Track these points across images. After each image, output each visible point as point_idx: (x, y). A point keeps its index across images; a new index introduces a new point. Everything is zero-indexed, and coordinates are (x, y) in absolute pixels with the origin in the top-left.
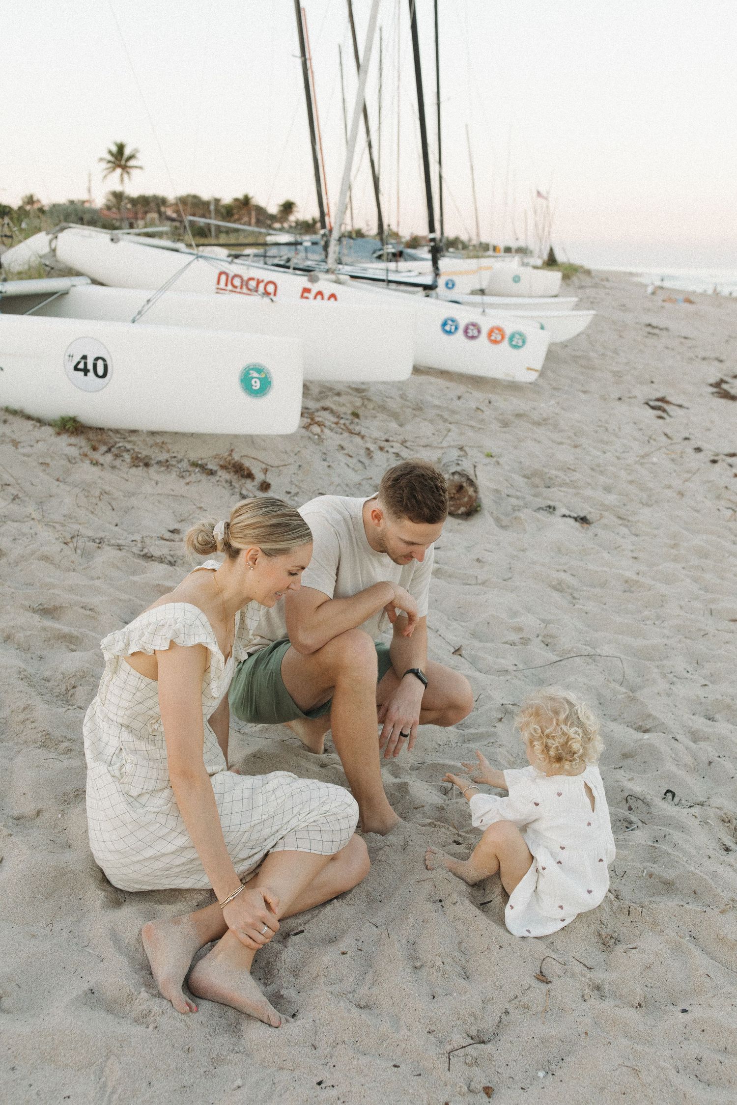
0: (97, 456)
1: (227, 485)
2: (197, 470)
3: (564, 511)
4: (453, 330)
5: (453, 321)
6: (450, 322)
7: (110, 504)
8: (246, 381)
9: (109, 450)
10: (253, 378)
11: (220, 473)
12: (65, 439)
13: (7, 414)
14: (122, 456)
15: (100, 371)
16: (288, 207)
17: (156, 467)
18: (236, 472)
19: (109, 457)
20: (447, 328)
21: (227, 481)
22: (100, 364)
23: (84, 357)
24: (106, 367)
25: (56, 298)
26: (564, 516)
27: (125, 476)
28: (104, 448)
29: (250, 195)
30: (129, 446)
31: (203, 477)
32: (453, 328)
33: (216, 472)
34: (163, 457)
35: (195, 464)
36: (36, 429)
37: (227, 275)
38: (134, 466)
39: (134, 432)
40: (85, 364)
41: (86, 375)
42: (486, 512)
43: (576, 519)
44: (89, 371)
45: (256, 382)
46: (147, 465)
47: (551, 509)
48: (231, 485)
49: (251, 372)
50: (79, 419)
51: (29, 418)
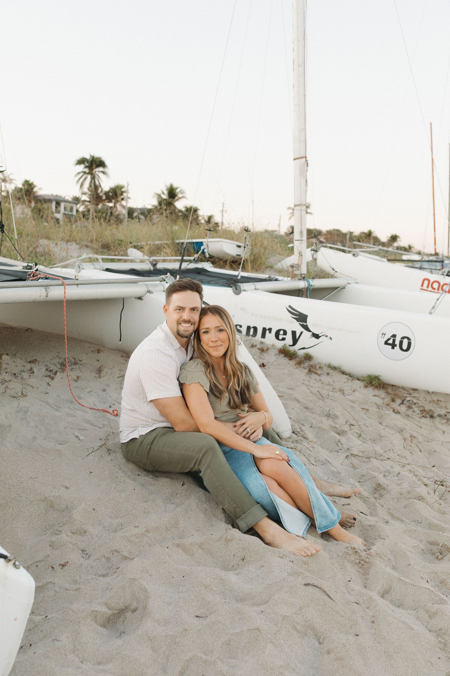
0: (395, 405)
7: (418, 446)
9: (402, 403)
12: (370, 392)
13: (329, 369)
15: (405, 347)
16: (394, 238)
19: (403, 408)
22: (405, 342)
23: (394, 336)
24: (409, 344)
25: (337, 291)
28: (399, 401)
29: (372, 231)
34: (443, 412)
36: (349, 381)
37: (429, 281)
39: (415, 390)
40: (394, 341)
41: (393, 348)
44: (396, 345)
46: (432, 417)
50: (380, 378)
51: (343, 373)
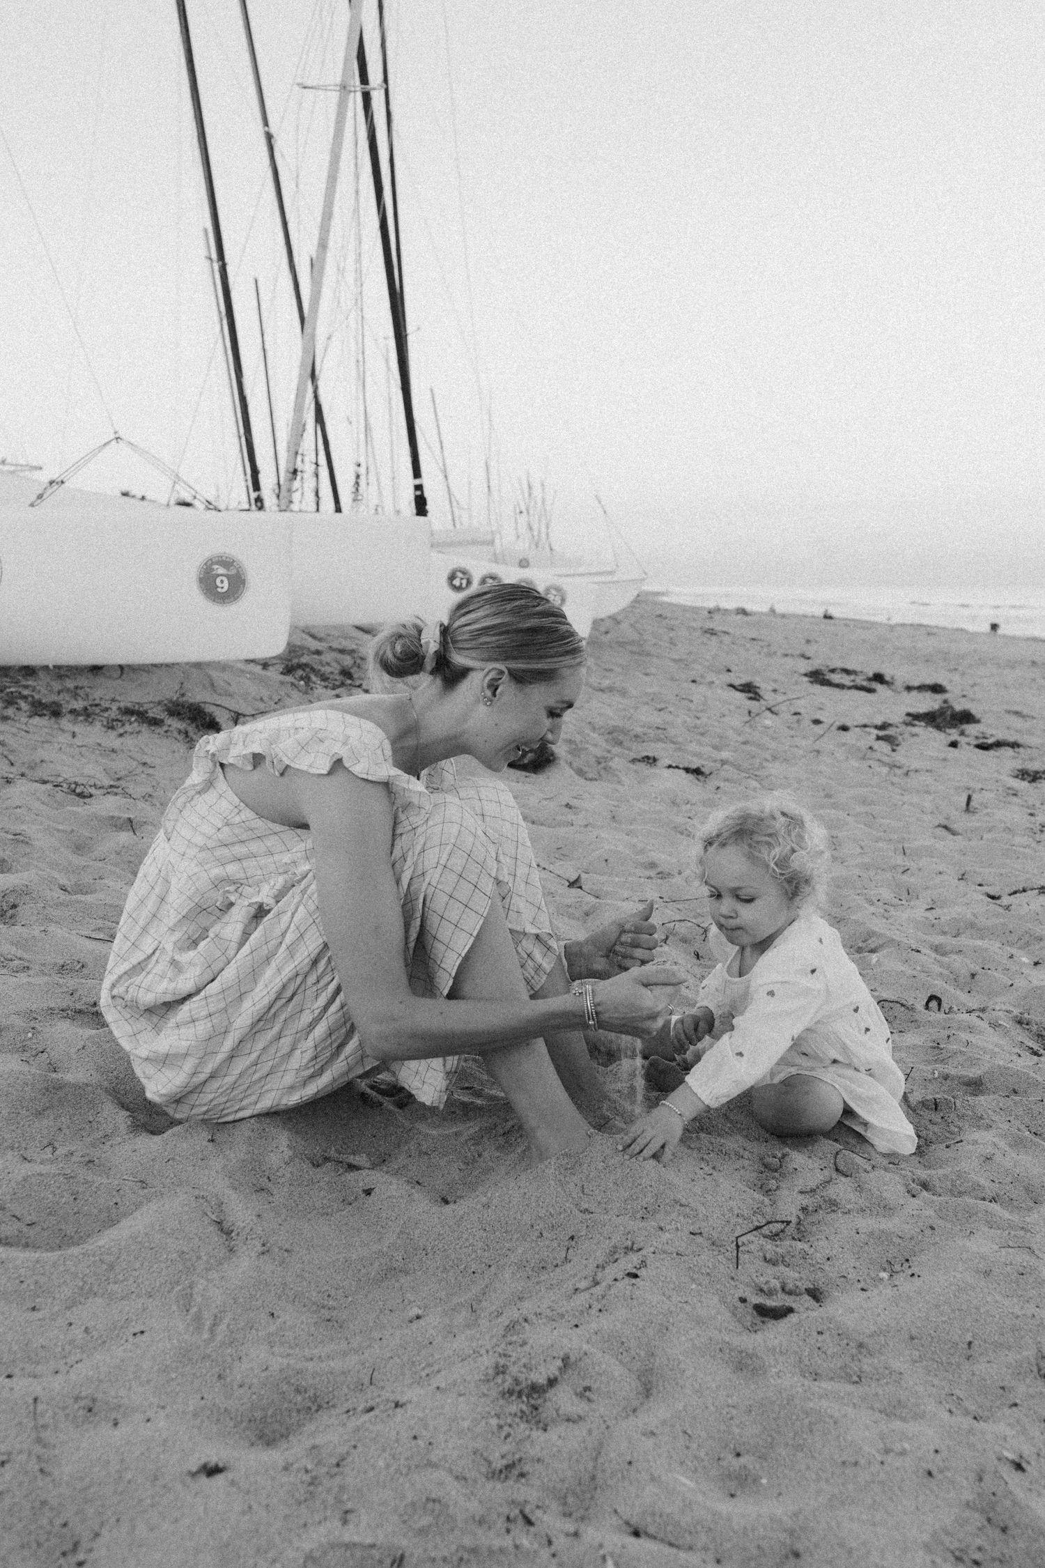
1: (181, 737)
2: (133, 719)
3: (668, 762)
4: (464, 585)
5: (464, 573)
6: (460, 575)
8: (207, 582)
10: (218, 575)
11: (169, 721)
14: (17, 703)
17: (68, 716)
18: (193, 719)
20: (457, 582)
21: (180, 732)
26: (670, 766)
27: (24, 727)
30: (25, 692)
31: (144, 728)
32: (464, 582)
33: (162, 721)
35: (128, 712)
38: (36, 714)
42: (562, 762)
43: (687, 770)
45: (222, 582)
47: (651, 760)
48: (187, 736)
49: (215, 567)
